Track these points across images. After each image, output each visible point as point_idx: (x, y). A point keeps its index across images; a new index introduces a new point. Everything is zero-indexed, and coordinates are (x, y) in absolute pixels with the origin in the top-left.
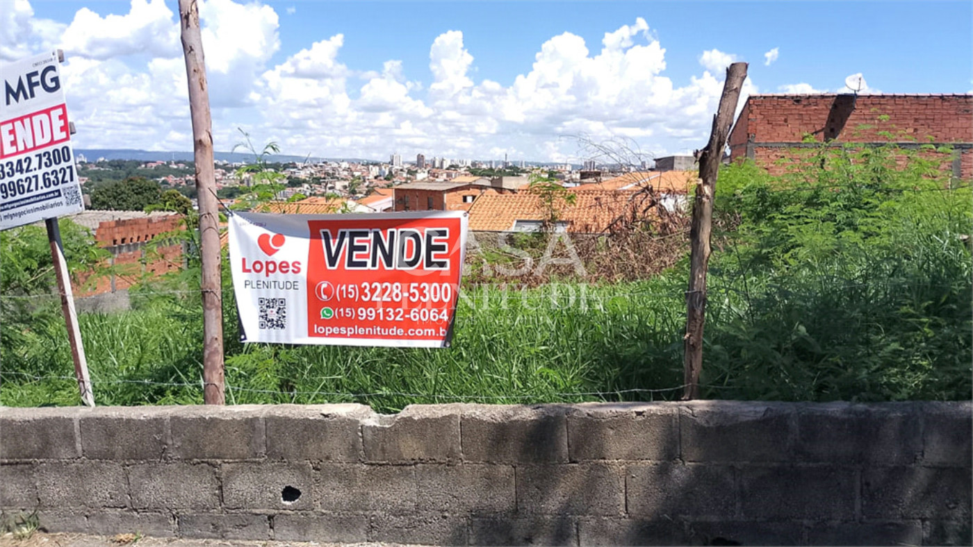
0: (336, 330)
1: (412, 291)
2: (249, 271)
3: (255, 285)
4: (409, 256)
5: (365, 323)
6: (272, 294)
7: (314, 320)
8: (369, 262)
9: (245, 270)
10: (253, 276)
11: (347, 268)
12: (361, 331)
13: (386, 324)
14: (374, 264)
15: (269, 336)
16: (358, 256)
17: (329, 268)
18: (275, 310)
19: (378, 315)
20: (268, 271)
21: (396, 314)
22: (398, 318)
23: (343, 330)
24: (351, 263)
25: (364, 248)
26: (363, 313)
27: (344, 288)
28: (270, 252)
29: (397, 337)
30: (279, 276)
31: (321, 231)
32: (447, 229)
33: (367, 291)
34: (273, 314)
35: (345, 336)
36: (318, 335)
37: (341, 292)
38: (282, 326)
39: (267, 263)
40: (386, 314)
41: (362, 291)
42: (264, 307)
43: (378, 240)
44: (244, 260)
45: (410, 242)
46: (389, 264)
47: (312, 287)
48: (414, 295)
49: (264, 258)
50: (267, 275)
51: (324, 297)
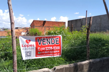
0: (41, 55)
1: (54, 48)
2: (23, 47)
3: (25, 49)
4: (53, 42)
5: (46, 54)
6: (28, 50)
7: (37, 54)
8: (46, 44)
9: (22, 47)
10: (24, 48)
11: (42, 45)
12: (45, 55)
13: (50, 54)
14: (47, 44)
15: (28, 58)
16: (44, 43)
17: (39, 45)
18: (29, 53)
19: (48, 52)
20: (28, 46)
21: (51, 52)
22: (52, 52)
23: (42, 55)
24: (43, 44)
25: (45, 41)
26: (46, 52)
27: (42, 48)
28: (28, 43)
29: (51, 55)
30: (30, 47)
31: (37, 39)
32: (59, 38)
33: (46, 48)
34: (29, 54)
35: (42, 56)
36: (38, 57)
37: (42, 49)
38: (31, 56)
39: (28, 45)
40: (49, 52)
41: (46, 49)
42: (27, 53)
43: (47, 40)
44: (22, 45)
45: (53, 40)
46: (50, 44)
47: (36, 49)
48: (54, 49)
49: (27, 44)
50: (28, 47)
51: (39, 50)
